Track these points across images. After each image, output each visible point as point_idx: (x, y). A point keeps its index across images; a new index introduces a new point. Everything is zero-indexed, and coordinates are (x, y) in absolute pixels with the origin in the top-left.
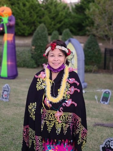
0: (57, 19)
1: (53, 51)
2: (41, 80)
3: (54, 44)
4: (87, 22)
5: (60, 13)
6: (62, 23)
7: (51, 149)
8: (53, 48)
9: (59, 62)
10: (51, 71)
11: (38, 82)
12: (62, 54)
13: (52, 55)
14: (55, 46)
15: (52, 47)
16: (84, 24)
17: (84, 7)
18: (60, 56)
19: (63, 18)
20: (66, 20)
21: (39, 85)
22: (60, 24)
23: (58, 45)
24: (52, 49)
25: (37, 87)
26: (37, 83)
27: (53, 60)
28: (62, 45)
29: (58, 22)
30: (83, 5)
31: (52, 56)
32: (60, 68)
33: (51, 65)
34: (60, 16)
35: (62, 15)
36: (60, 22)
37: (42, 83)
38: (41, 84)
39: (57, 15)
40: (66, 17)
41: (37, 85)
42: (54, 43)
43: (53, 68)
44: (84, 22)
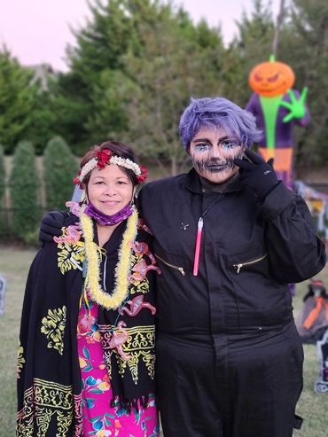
0: (13, 111)
1: (104, 171)
2: (67, 246)
3: (105, 151)
4: (98, 121)
5: (20, 95)
6: (27, 121)
7: (103, 427)
8: (103, 162)
9: (117, 198)
10: (95, 221)
11: (60, 250)
12: (124, 178)
13: (100, 180)
14: (109, 158)
15: (99, 160)
16: (87, 126)
17: (85, 79)
18: (120, 183)
19: (28, 108)
20: (38, 114)
21: (65, 260)
22: (20, 124)
23: (114, 155)
24: (101, 166)
25: (59, 265)
26: (59, 254)
27: (103, 194)
28: (125, 156)
29: (14, 121)
30: (81, 74)
31: (100, 183)
32: (119, 214)
33: (98, 205)
34: (20, 102)
35: (26, 99)
36: (21, 118)
37: (70, 253)
38: (69, 257)
39: (12, 100)
40: (35, 107)
41: (59, 259)
42: (106, 149)
43: (101, 214)
44: (90, 118)
